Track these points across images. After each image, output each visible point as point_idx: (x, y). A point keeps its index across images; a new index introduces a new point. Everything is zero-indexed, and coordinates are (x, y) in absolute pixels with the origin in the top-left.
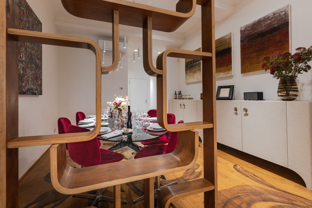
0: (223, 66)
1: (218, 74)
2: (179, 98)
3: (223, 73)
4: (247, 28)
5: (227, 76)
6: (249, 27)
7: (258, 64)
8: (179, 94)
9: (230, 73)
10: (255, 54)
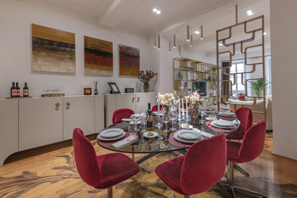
0: (106, 66)
1: (101, 71)
2: (24, 96)
3: (105, 71)
4: (123, 47)
5: (108, 74)
6: (124, 48)
7: (129, 72)
8: (24, 89)
9: (112, 73)
10: (127, 65)
